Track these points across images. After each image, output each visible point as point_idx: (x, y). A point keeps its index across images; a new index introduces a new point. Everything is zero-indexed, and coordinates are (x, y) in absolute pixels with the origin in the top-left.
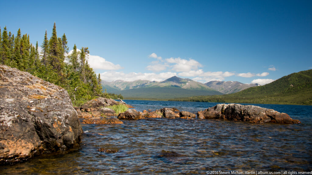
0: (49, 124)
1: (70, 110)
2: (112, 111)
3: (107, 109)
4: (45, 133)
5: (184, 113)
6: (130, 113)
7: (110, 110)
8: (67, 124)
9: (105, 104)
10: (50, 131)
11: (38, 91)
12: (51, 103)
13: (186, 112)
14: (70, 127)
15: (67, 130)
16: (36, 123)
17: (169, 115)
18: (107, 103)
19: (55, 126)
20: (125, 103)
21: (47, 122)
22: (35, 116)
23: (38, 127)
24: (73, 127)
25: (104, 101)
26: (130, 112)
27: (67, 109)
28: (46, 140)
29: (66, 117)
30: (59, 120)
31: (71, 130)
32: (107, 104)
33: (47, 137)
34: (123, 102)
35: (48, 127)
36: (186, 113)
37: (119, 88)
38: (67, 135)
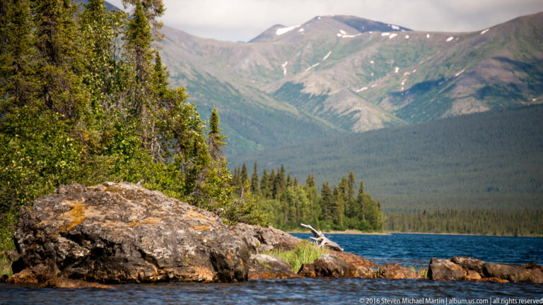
0: (224, 254)
1: (239, 242)
2: (281, 264)
3: (267, 259)
4: (220, 264)
5: (494, 268)
6: (326, 263)
7: (275, 262)
8: (238, 256)
9: (258, 245)
10: (225, 262)
11: (199, 221)
12: (217, 235)
13: (499, 266)
14: (241, 260)
15: (239, 262)
16: (212, 254)
17: (444, 272)
18: (265, 243)
19: (228, 257)
20: (335, 244)
21: (222, 253)
22: (210, 247)
23: (213, 257)
24: (243, 260)
25: (255, 236)
26: (326, 261)
27: (236, 241)
28: (220, 271)
29: (237, 249)
30: (232, 251)
31: (242, 263)
32: (263, 245)
33: (221, 268)
34: (326, 240)
35: (222, 257)
36: (500, 269)
37: (341, 107)
38: (238, 268)
